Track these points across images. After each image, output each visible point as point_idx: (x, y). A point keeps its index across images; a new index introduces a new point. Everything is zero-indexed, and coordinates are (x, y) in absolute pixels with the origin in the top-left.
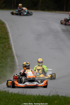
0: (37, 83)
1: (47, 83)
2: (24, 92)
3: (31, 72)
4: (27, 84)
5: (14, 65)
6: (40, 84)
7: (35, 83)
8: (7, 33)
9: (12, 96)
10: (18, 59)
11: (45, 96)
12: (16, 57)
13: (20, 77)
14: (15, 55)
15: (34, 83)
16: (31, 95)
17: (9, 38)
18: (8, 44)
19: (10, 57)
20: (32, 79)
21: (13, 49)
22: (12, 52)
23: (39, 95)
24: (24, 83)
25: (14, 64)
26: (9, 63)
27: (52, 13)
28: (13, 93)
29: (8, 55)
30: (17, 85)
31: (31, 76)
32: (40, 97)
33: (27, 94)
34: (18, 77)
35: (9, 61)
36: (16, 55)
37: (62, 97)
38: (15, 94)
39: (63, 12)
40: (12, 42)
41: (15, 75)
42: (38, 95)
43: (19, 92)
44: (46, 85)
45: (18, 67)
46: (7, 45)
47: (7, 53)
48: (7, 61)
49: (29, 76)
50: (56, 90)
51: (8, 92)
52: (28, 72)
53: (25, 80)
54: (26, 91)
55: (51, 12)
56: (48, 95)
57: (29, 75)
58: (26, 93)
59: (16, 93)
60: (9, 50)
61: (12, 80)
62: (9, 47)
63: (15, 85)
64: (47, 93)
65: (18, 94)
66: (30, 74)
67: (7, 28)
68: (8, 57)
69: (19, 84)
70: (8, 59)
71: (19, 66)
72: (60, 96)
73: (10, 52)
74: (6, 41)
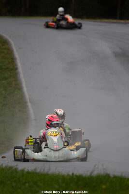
2: (44, 169)
5: (27, 118)
8: (13, 60)
9: (23, 176)
10: (33, 108)
11: (84, 175)
12: (29, 104)
14: (28, 101)
16: (59, 175)
17: (17, 69)
18: (15, 81)
19: (20, 103)
21: (25, 89)
22: (22, 96)
23: (73, 174)
25: (25, 116)
26: (18, 116)
27: (96, 23)
28: (26, 170)
29: (15, 101)
32: (75, 177)
33: (50, 172)
35: (17, 111)
36: (30, 100)
37: (115, 177)
38: (28, 173)
39: (115, 21)
40: (22, 76)
42: (70, 173)
43: (35, 169)
45: (34, 123)
46: (14, 83)
47: (13, 96)
48: (13, 111)
50: (103, 165)
51: (16, 169)
54: (50, 166)
55: (94, 20)
56: (89, 174)
58: (50, 170)
59: (30, 170)
60: (16, 92)
62: (16, 85)
64: (88, 171)
65: (33, 173)
67: (12, 51)
68: (15, 104)
70: (15, 107)
71: (35, 120)
72: (111, 175)
73: (19, 96)
74: (12, 74)
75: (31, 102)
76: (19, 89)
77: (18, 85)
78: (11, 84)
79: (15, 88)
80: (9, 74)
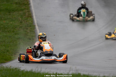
0: (56, 58)
1: (67, 57)
3: (48, 45)
4: (44, 58)
5: (35, 36)
6: (58, 59)
7: (53, 58)
10: (39, 29)
12: (37, 27)
13: (35, 51)
15: (51, 57)
18: (28, 12)
19: (30, 26)
20: (49, 53)
21: (34, 17)
22: (32, 21)
24: (40, 57)
25: (34, 35)
26: (29, 34)
29: (28, 25)
30: (32, 59)
31: (48, 49)
34: (32, 50)
35: (29, 31)
36: (37, 24)
40: (33, 9)
41: (29, 48)
44: (66, 59)
46: (27, 13)
47: (27, 22)
48: (26, 31)
49: (45, 50)
52: (44, 45)
53: (41, 54)
57: (46, 48)
60: (29, 19)
61: (26, 54)
62: (29, 14)
63: (30, 60)
66: (47, 46)
69: (34, 59)
70: (27, 29)
73: (30, 21)
74: (26, 7)
75: (38, 26)
76: (31, 17)
77: (30, 14)
78: (25, 14)
79: (28, 16)
80: (24, 7)
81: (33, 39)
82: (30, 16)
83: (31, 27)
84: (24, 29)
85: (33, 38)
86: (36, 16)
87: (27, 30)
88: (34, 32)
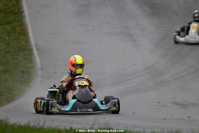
5: (32, 67)
8: (18, 2)
10: (39, 55)
12: (35, 52)
14: (34, 48)
17: (22, 12)
18: (20, 25)
19: (24, 51)
21: (31, 35)
22: (27, 42)
25: (30, 65)
26: (22, 64)
29: (20, 48)
35: (21, 59)
36: (36, 46)
45: (40, 72)
46: (18, 28)
47: (17, 43)
48: (17, 59)
60: (21, 38)
62: (21, 30)
68: (20, 51)
70: (19, 55)
71: (41, 69)
73: (24, 42)
74: (16, 18)
75: (37, 49)
76: (25, 35)
77: (24, 30)
78: (16, 29)
79: (20, 34)
80: (14, 17)
81: (29, 73)
82: (24, 33)
83: (25, 53)
84: (13, 56)
85: (30, 70)
86: (33, 32)
87: (19, 57)
88: (30, 60)
